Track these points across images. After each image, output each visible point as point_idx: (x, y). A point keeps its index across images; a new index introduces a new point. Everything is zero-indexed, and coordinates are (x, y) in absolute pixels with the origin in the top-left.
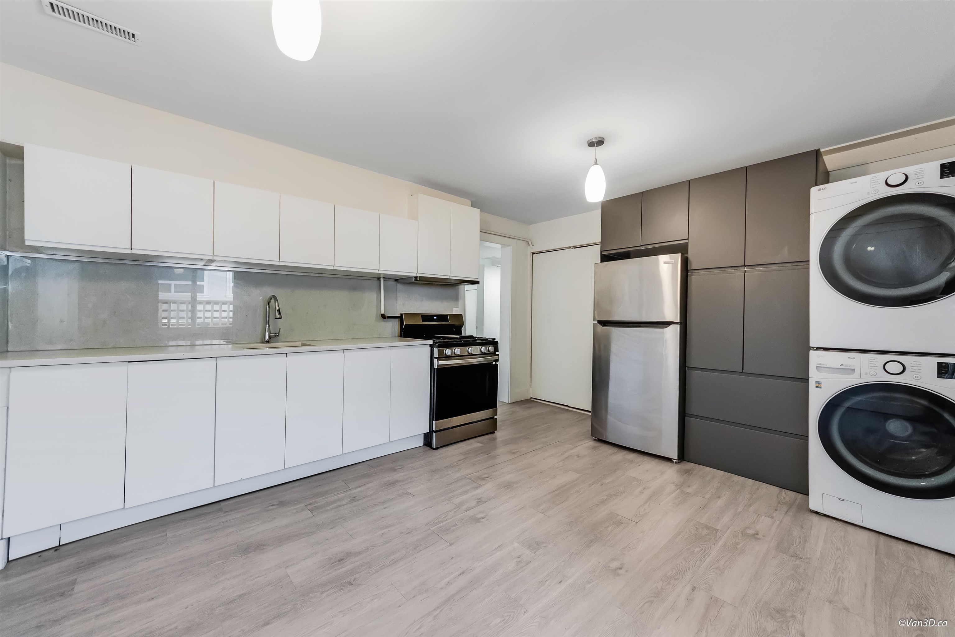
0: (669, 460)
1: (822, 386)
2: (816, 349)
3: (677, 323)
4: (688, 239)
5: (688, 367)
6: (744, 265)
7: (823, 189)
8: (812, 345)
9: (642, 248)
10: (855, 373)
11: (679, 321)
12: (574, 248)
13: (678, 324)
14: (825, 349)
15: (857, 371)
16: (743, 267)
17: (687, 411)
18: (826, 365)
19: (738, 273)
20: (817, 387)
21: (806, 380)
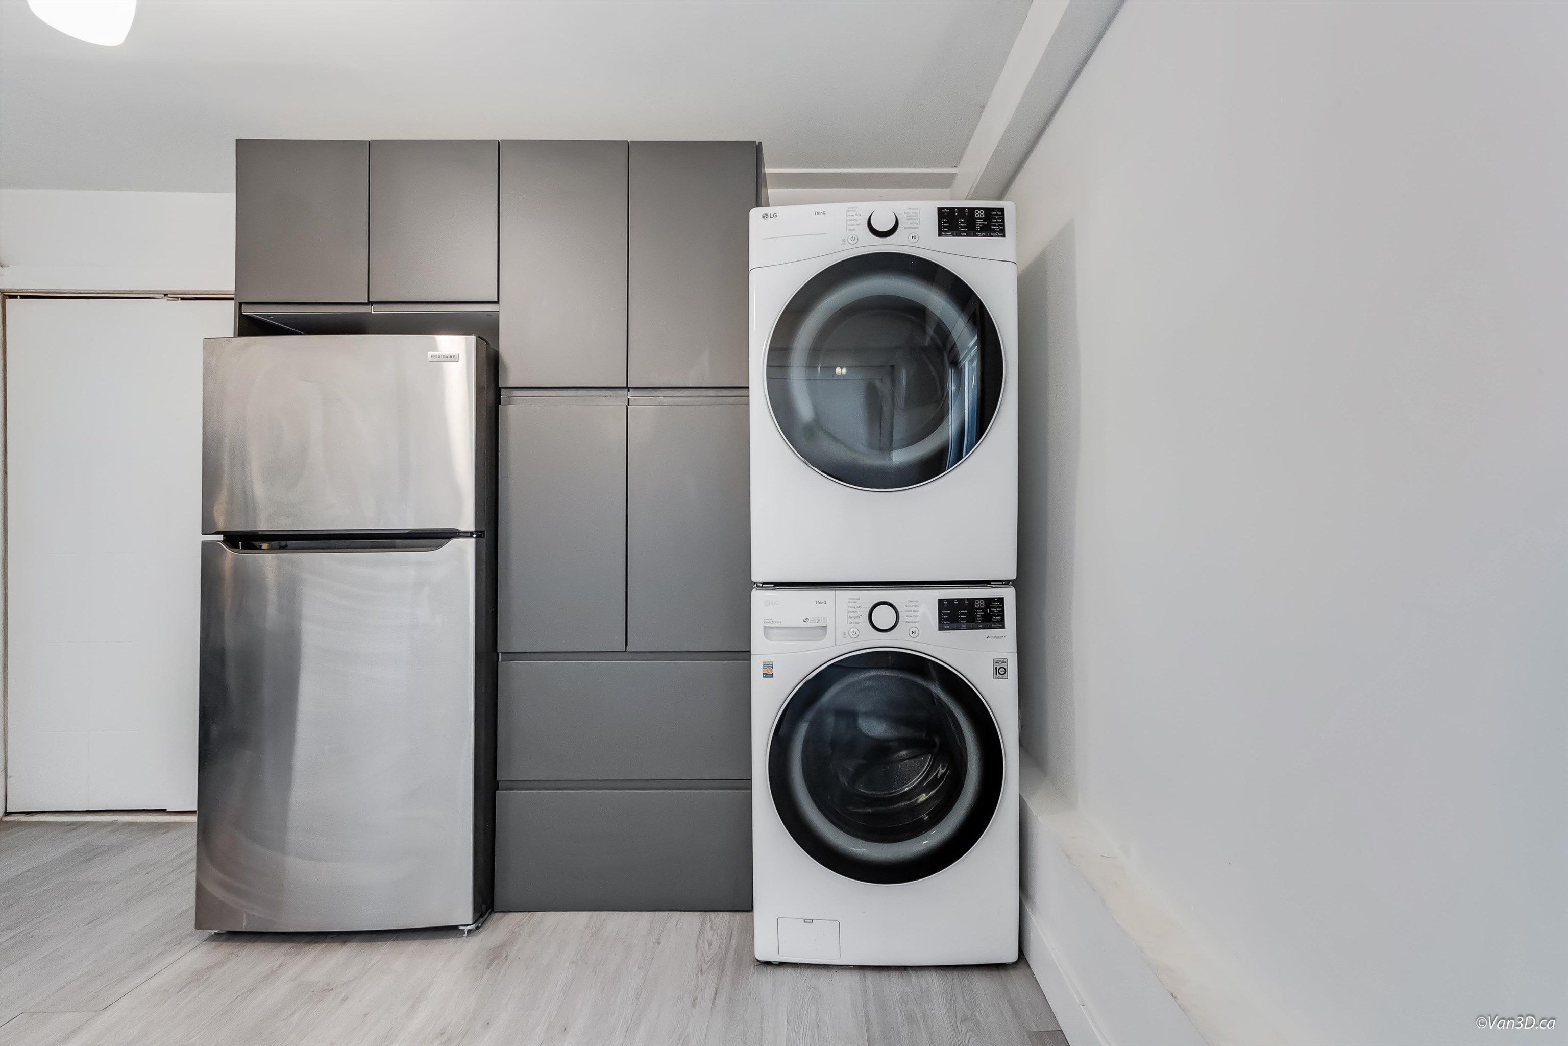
0: (450, 931)
1: (775, 671)
2: (762, 587)
3: (468, 535)
4: (497, 302)
5: (502, 653)
6: (626, 386)
7: (772, 216)
8: (755, 578)
9: (373, 310)
10: (827, 635)
11: (472, 528)
12: (182, 299)
13: (471, 536)
14: (778, 585)
15: (830, 630)
16: (625, 392)
17: (502, 775)
18: (781, 622)
19: (614, 404)
20: (766, 675)
21: (745, 654)
